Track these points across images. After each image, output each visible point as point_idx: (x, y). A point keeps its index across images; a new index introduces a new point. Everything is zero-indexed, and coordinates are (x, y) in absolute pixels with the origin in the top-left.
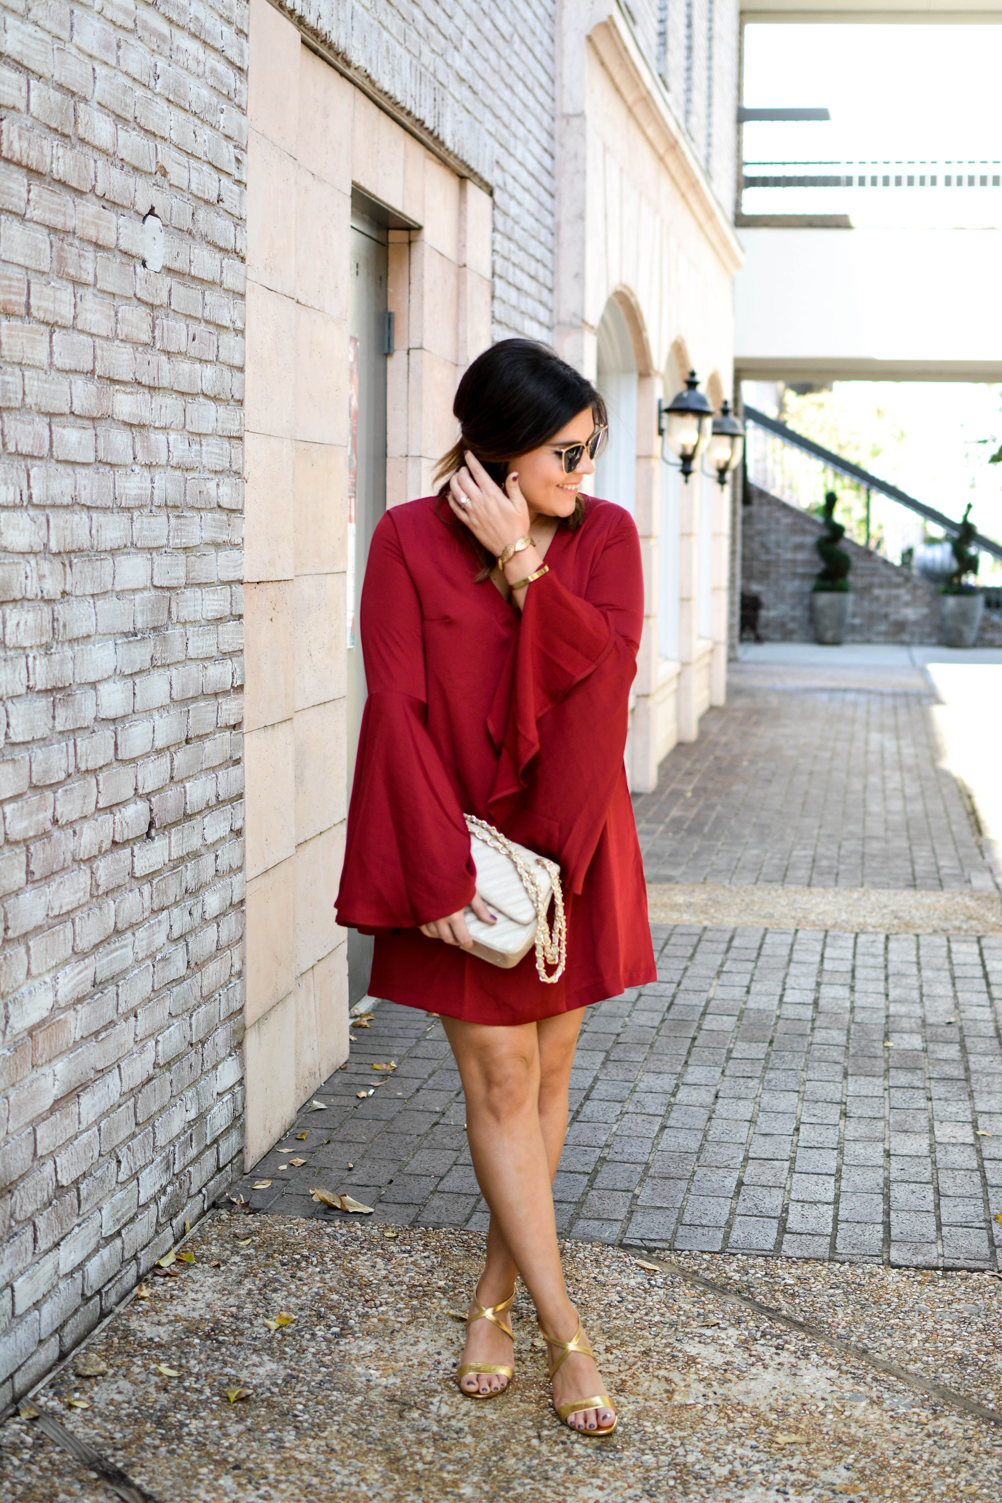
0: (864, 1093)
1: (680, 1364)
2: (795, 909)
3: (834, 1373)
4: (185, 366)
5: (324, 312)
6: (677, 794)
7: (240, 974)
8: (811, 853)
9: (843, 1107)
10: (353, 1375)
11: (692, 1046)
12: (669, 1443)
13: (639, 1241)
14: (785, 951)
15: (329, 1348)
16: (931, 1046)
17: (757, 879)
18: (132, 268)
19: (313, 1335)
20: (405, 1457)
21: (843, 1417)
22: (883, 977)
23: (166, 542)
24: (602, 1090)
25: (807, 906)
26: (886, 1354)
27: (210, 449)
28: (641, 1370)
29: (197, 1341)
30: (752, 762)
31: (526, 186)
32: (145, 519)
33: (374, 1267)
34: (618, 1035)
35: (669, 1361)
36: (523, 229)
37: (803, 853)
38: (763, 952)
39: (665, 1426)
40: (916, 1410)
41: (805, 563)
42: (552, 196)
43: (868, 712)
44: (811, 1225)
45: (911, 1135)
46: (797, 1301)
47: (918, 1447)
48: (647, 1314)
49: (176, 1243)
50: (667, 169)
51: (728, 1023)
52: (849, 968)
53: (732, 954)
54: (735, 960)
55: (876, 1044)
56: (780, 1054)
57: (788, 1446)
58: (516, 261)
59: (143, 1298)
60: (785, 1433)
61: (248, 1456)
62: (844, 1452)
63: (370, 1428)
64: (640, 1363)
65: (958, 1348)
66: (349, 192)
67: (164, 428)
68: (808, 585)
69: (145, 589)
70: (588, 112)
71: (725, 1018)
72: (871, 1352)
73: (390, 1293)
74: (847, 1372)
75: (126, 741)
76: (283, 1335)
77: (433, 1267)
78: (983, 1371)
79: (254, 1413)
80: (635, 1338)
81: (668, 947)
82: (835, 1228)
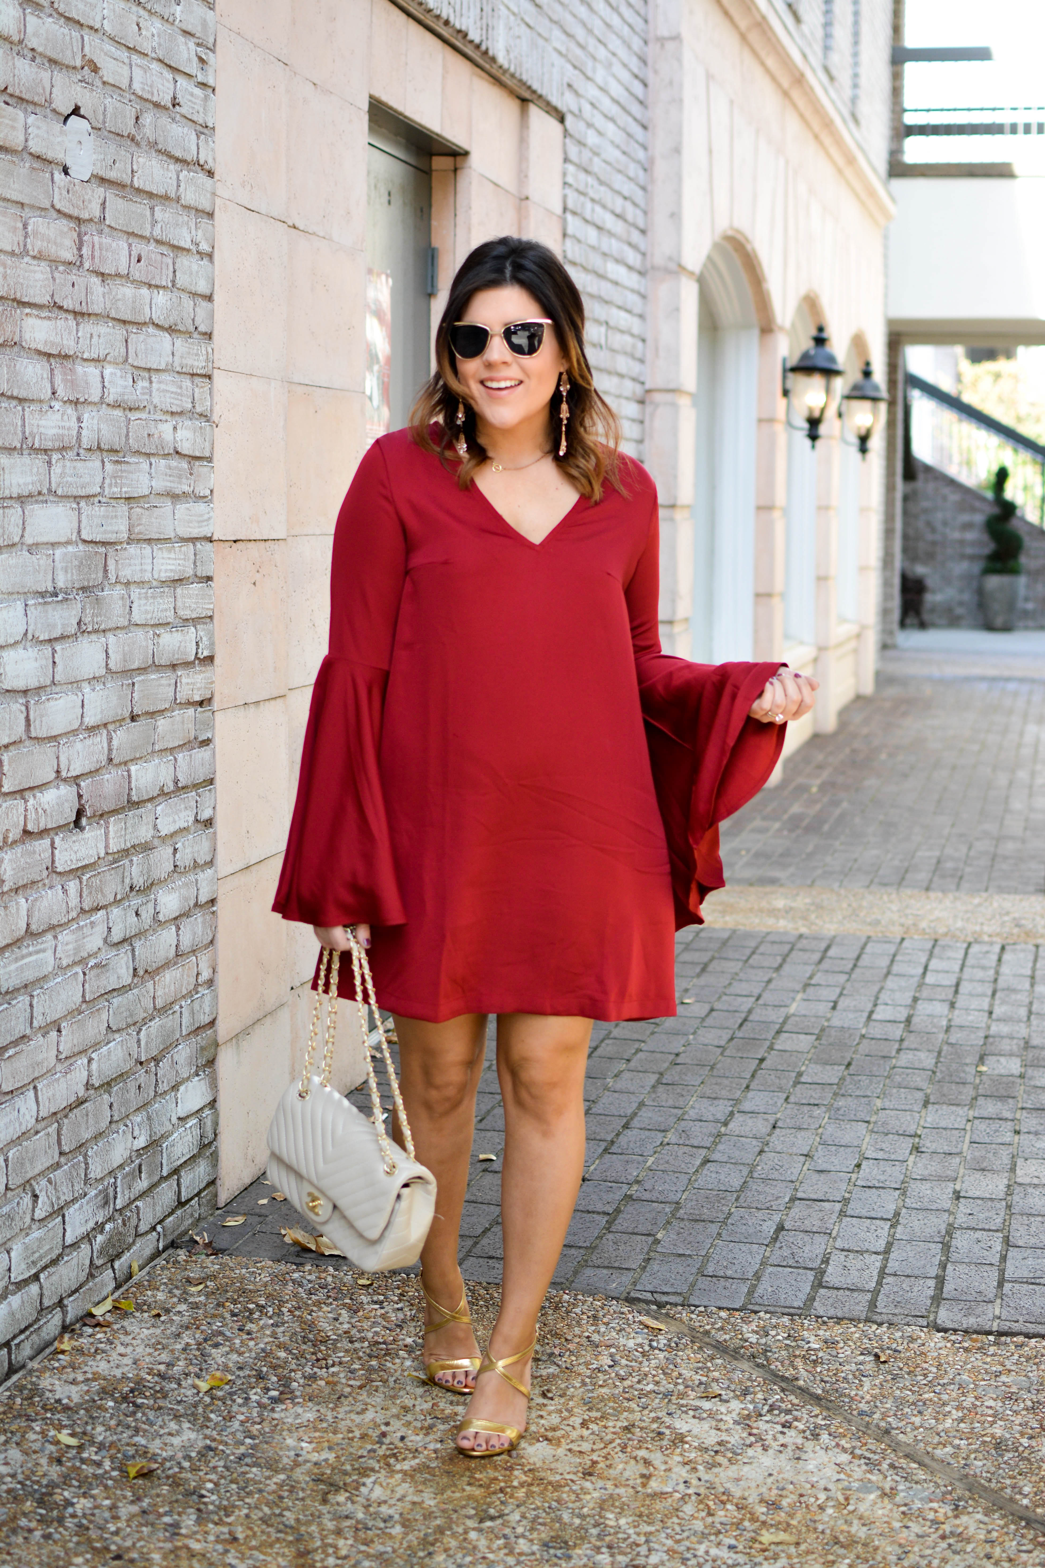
0: (943, 1124)
1: (665, 1443)
2: (906, 916)
3: (844, 1458)
4: (128, 291)
5: (330, 239)
6: (803, 789)
7: (210, 983)
8: (937, 853)
9: (917, 1140)
10: (281, 1449)
11: (759, 1067)
12: (631, 1540)
13: (649, 1295)
14: (885, 962)
15: (260, 1415)
16: (1030, 1072)
17: (872, 882)
18: (48, 175)
19: (247, 1399)
20: (317, 1549)
21: (845, 1512)
22: (990, 993)
23: (99, 490)
24: (646, 1116)
25: (919, 913)
26: (911, 1435)
27: (163, 386)
28: (618, 1449)
29: (111, 1404)
30: (891, 755)
31: (609, 115)
32: (68, 464)
33: (336, 1319)
34: (677, 1055)
35: (653, 1439)
36: (605, 162)
37: (927, 854)
38: (860, 964)
39: (630, 1519)
40: (935, 1505)
41: (973, 544)
42: (645, 127)
43: (1029, 702)
44: (853, 1279)
45: (989, 1174)
46: (819, 1370)
47: (929, 1552)
48: (639, 1382)
49: (117, 1288)
50: (795, 106)
51: (804, 1042)
52: (954, 981)
53: (825, 965)
54: (827, 971)
55: (967, 1069)
56: (856, 1078)
57: (773, 1547)
58: (596, 197)
59: (63, 1352)
60: (773, 1530)
61: (134, 1544)
62: (838, 1556)
63: (285, 1513)
64: (618, 1441)
65: (998, 1431)
66: (366, 107)
67: (96, 360)
68: (977, 567)
69: (68, 543)
70: (686, 35)
71: (802, 1037)
72: (894, 1432)
73: (347, 1351)
74: (861, 1457)
75: (42, 716)
76: (212, 1399)
77: (403, 1321)
78: (1023, 1459)
79: (154, 1492)
80: (617, 1412)
81: (755, 957)
82: (879, 1283)
